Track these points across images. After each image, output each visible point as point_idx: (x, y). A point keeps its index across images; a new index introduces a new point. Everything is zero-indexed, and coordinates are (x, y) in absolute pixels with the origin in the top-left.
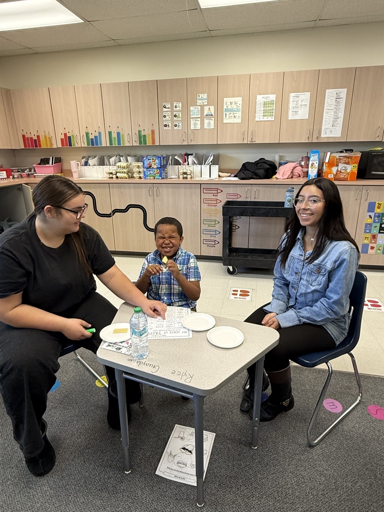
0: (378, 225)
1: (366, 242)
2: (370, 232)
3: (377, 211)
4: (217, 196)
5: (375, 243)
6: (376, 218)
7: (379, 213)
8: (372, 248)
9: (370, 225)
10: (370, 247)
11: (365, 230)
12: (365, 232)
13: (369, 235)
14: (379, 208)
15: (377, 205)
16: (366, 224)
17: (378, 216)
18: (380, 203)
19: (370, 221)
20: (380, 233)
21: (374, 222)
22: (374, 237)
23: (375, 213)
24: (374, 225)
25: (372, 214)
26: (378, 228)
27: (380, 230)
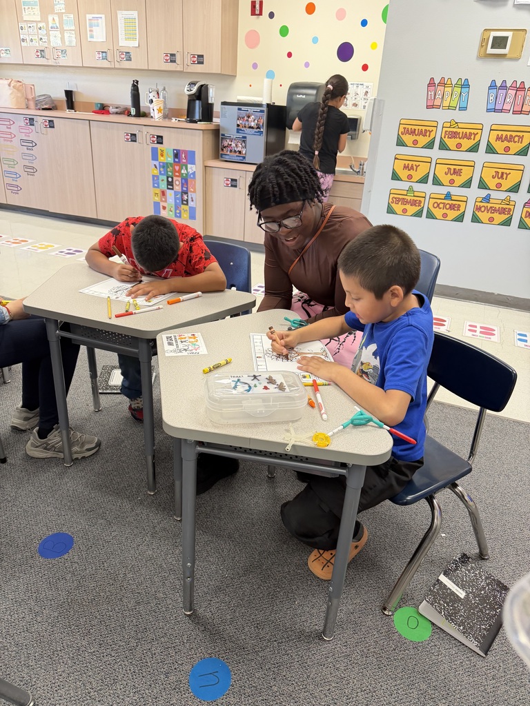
0: (165, 178)
1: (157, 199)
2: (158, 187)
3: (161, 159)
4: (10, 128)
5: (166, 201)
6: (162, 169)
7: (163, 163)
8: (164, 208)
9: (157, 177)
10: (161, 207)
11: (154, 184)
12: (154, 187)
13: (158, 191)
14: (162, 156)
15: (159, 152)
16: (154, 176)
17: (163, 167)
18: (162, 149)
19: (156, 172)
20: (168, 188)
21: (160, 173)
22: (163, 193)
23: (160, 162)
24: (161, 177)
25: (157, 163)
26: (165, 182)
27: (168, 185)
